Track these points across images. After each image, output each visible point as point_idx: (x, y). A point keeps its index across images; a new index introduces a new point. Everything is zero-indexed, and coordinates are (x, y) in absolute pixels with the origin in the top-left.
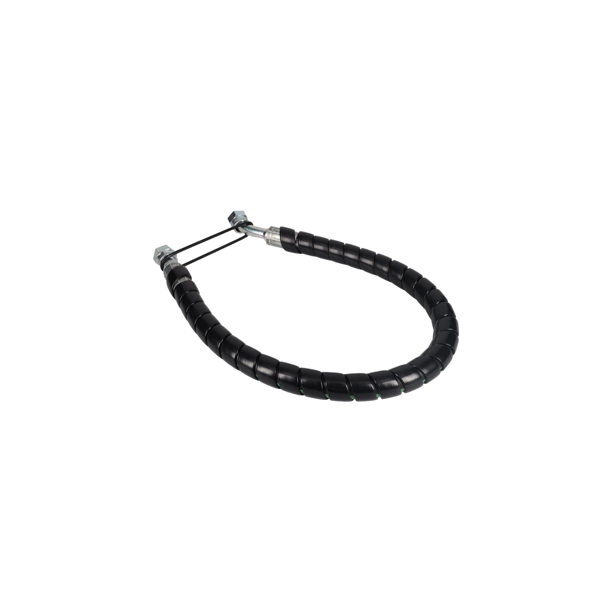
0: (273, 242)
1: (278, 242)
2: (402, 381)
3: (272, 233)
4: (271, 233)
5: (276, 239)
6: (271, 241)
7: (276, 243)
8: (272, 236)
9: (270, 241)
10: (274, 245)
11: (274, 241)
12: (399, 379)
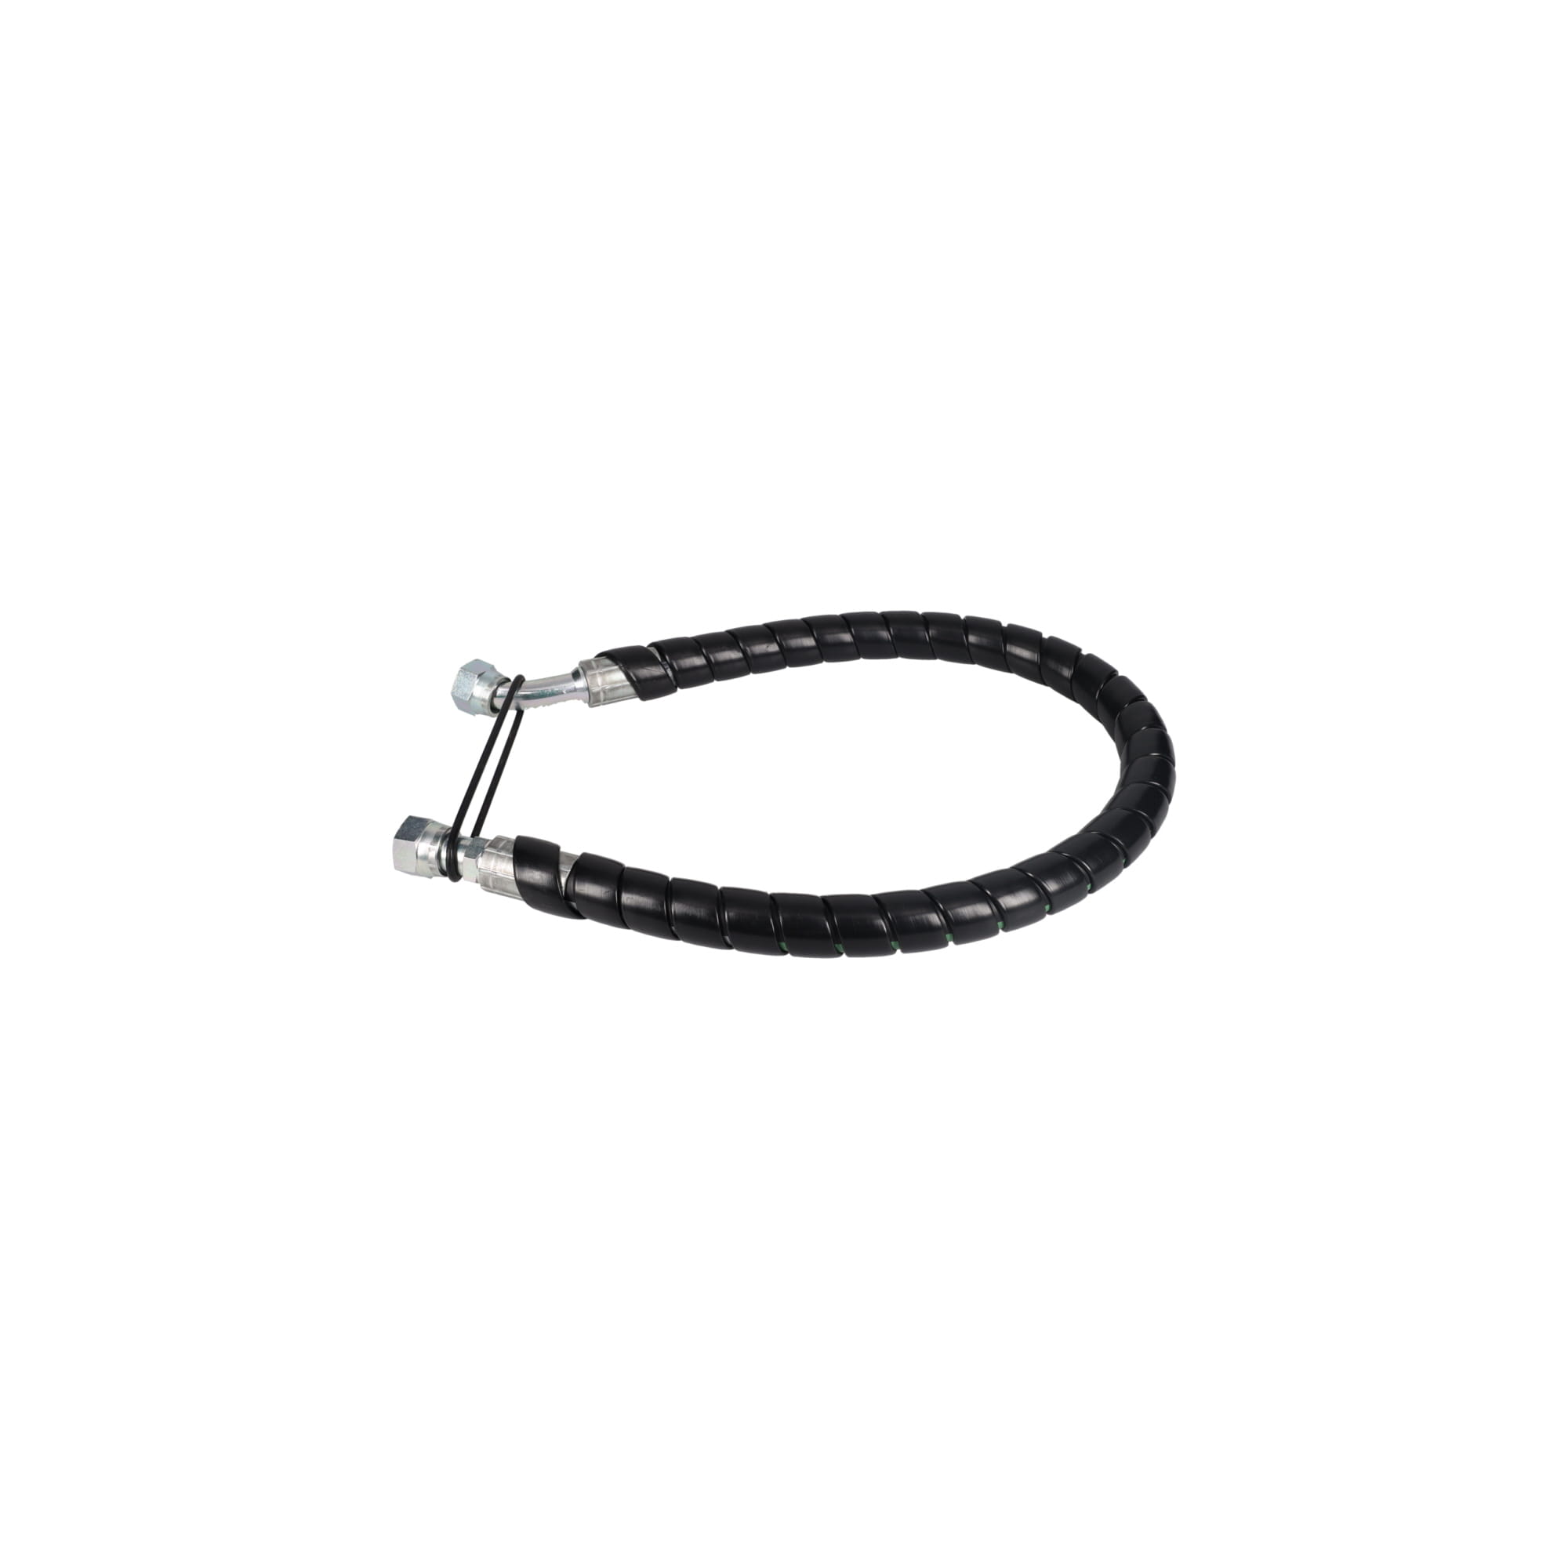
0: (610, 695)
1: (623, 687)
2: (998, 906)
3: (600, 673)
4: (598, 675)
5: (616, 682)
6: (604, 692)
7: (620, 692)
8: (604, 680)
9: (602, 694)
10: (618, 698)
11: (613, 689)
12: (993, 901)
